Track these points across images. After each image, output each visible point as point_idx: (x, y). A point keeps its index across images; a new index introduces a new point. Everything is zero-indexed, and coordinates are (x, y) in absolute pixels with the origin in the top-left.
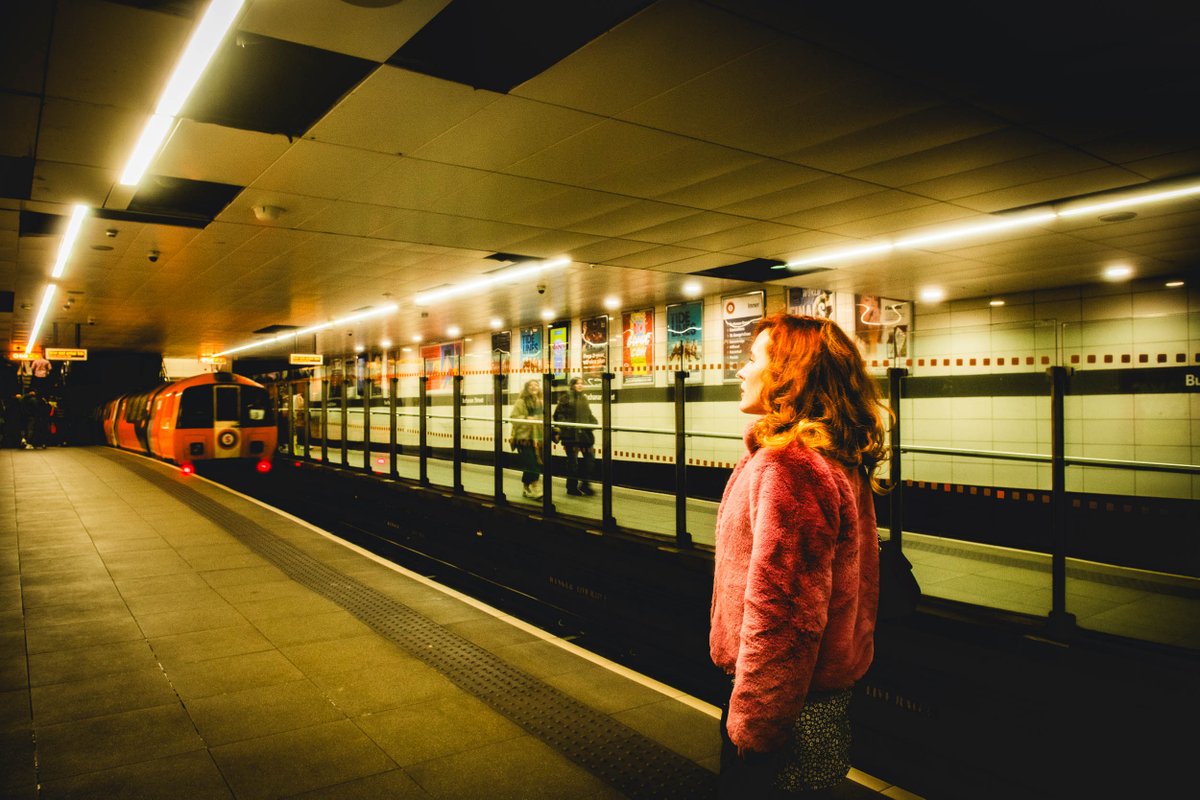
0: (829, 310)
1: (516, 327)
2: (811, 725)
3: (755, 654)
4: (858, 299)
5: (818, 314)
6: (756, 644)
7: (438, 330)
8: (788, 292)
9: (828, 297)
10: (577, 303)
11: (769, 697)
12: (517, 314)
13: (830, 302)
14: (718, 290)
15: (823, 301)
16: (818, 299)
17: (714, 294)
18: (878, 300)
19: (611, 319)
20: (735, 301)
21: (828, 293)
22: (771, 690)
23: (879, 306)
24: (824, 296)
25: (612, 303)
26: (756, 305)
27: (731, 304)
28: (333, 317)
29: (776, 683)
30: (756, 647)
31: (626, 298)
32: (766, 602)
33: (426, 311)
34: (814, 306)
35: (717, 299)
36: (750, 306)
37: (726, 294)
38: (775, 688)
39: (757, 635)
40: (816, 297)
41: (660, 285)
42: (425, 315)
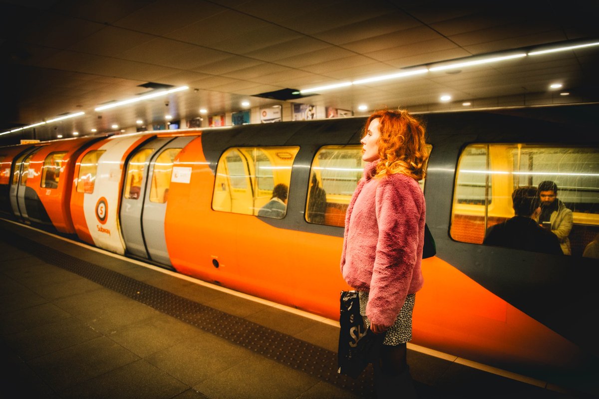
0: (313, 115)
1: (150, 124)
2: (403, 313)
3: (385, 277)
4: (327, 110)
5: (308, 117)
6: (386, 272)
7: (106, 126)
8: (293, 106)
9: (312, 109)
10: (183, 111)
11: (392, 298)
12: (150, 117)
13: (314, 111)
14: (258, 105)
15: (310, 111)
16: (308, 110)
17: (255, 107)
18: (337, 110)
19: (202, 120)
20: (267, 110)
21: (313, 106)
22: (393, 294)
23: (337, 113)
24: (311, 108)
25: (203, 111)
26: (277, 113)
27: (264, 112)
28: (46, 119)
29: (396, 290)
30: (386, 274)
31: (210, 109)
32: (391, 251)
33: (100, 115)
34: (306, 113)
35: (258, 109)
36: (275, 113)
37: (263, 107)
38: (396, 293)
39: (386, 267)
40: (306, 109)
41: (228, 103)
42: (100, 117)
